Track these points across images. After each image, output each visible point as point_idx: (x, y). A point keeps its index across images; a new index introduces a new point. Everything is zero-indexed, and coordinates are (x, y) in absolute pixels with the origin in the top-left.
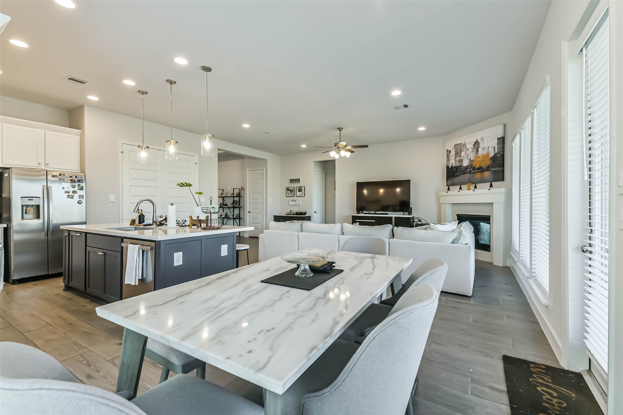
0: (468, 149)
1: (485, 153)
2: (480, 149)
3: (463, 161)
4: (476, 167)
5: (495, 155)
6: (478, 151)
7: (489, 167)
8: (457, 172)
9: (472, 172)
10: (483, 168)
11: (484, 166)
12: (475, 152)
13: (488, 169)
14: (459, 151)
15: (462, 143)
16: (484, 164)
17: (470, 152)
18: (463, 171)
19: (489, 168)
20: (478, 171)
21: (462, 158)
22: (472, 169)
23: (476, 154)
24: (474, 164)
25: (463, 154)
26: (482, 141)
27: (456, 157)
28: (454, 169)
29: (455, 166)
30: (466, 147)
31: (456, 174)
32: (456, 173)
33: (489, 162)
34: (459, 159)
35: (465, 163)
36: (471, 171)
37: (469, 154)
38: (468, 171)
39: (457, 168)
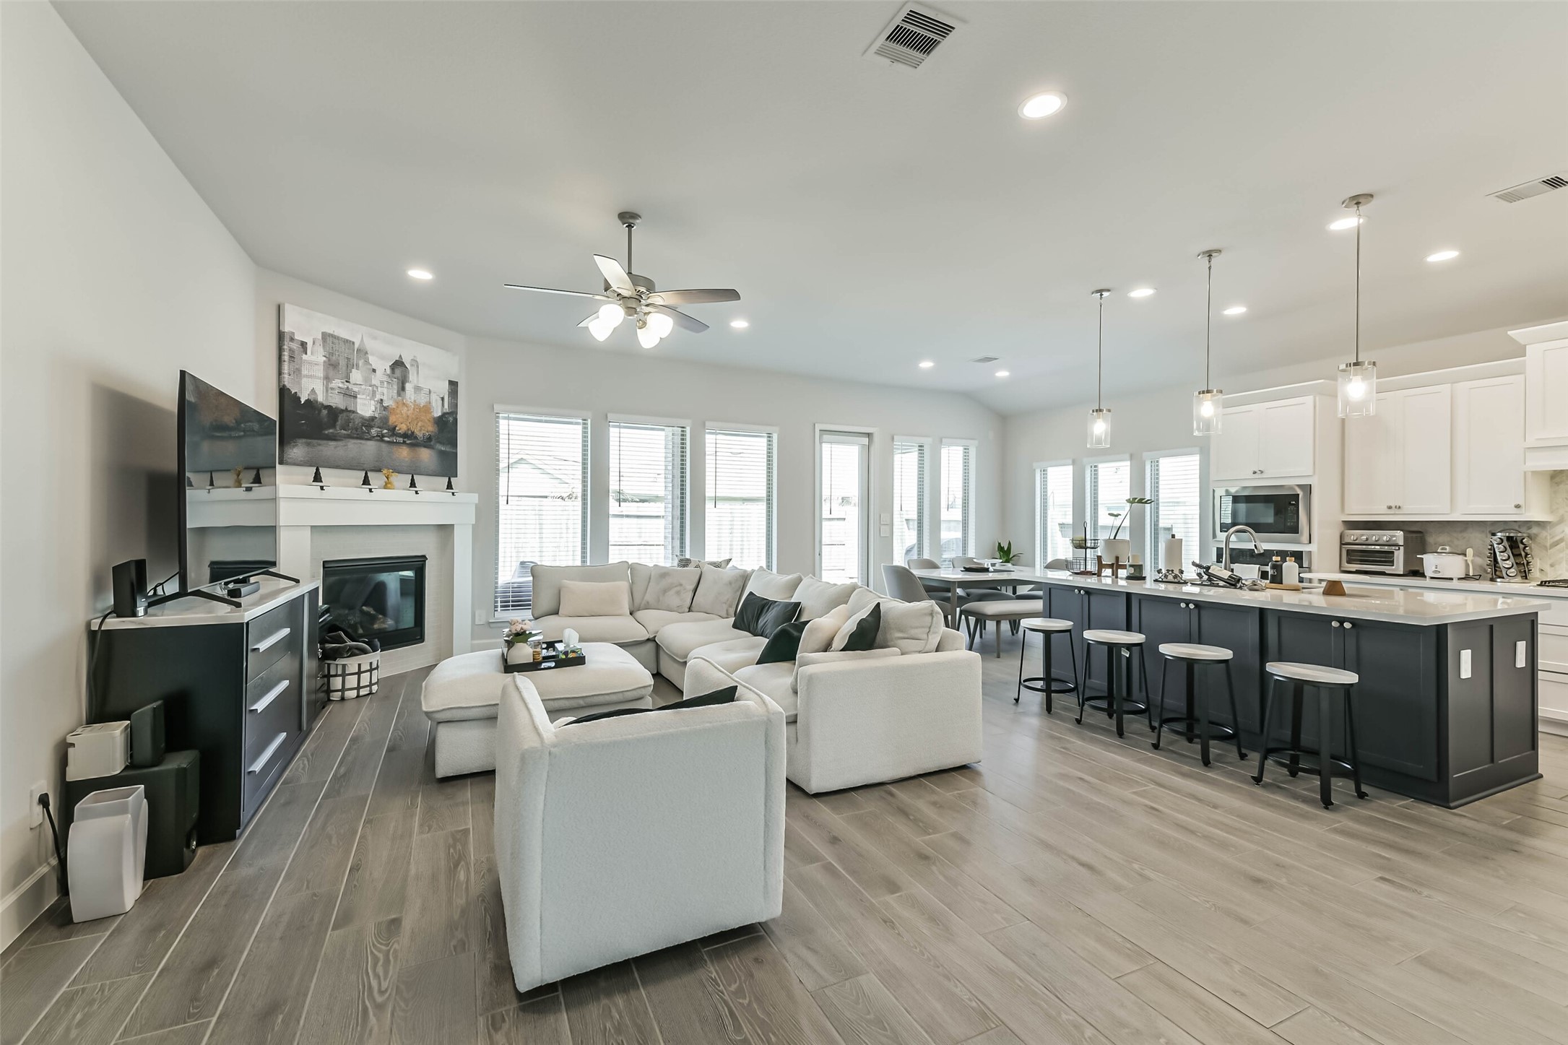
0: (374, 371)
1: (422, 400)
2: (408, 386)
3: (358, 400)
4: (397, 428)
5: (444, 414)
6: (403, 389)
7: (430, 439)
8: (333, 426)
9: (386, 439)
10: (416, 438)
11: (419, 434)
12: (395, 387)
13: (429, 443)
14: (342, 363)
15: (353, 343)
16: (419, 428)
17: (382, 382)
18: (356, 429)
19: (432, 443)
20: (404, 442)
21: (356, 389)
22: (385, 431)
23: (399, 395)
24: (392, 420)
25: (356, 376)
26: (415, 368)
27: (330, 375)
28: (320, 411)
29: (326, 403)
30: (367, 362)
31: (331, 431)
32: (330, 428)
33: (430, 429)
34: (341, 385)
35: (366, 408)
36: (383, 436)
37: (377, 387)
38: (374, 431)
39: (334, 413)
